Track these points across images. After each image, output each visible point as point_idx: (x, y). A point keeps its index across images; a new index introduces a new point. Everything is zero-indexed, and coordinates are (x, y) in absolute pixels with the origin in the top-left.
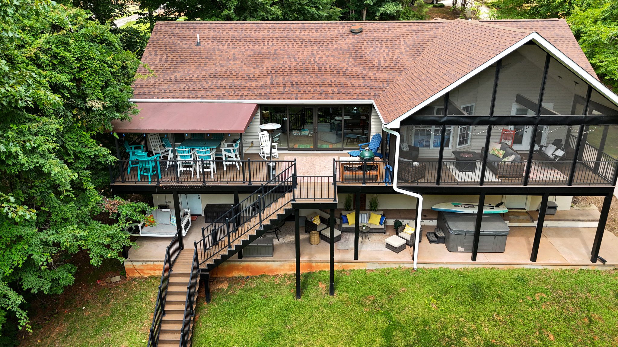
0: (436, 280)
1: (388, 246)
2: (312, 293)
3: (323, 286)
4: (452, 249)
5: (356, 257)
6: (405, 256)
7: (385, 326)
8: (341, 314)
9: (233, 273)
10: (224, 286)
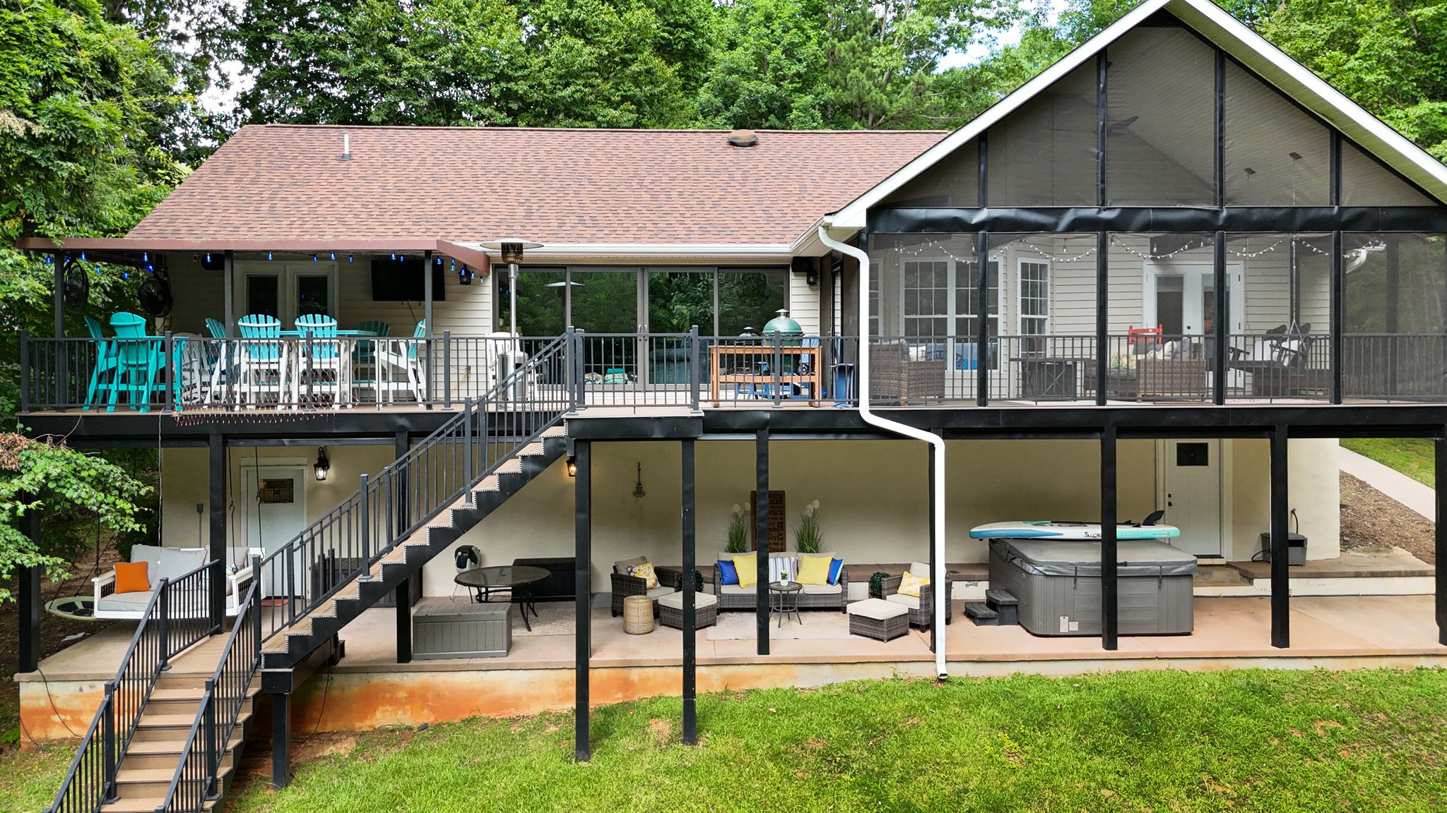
2: (626, 745)
3: (663, 727)
5: (763, 652)
6: (911, 646)
9: (379, 715)
10: (344, 748)
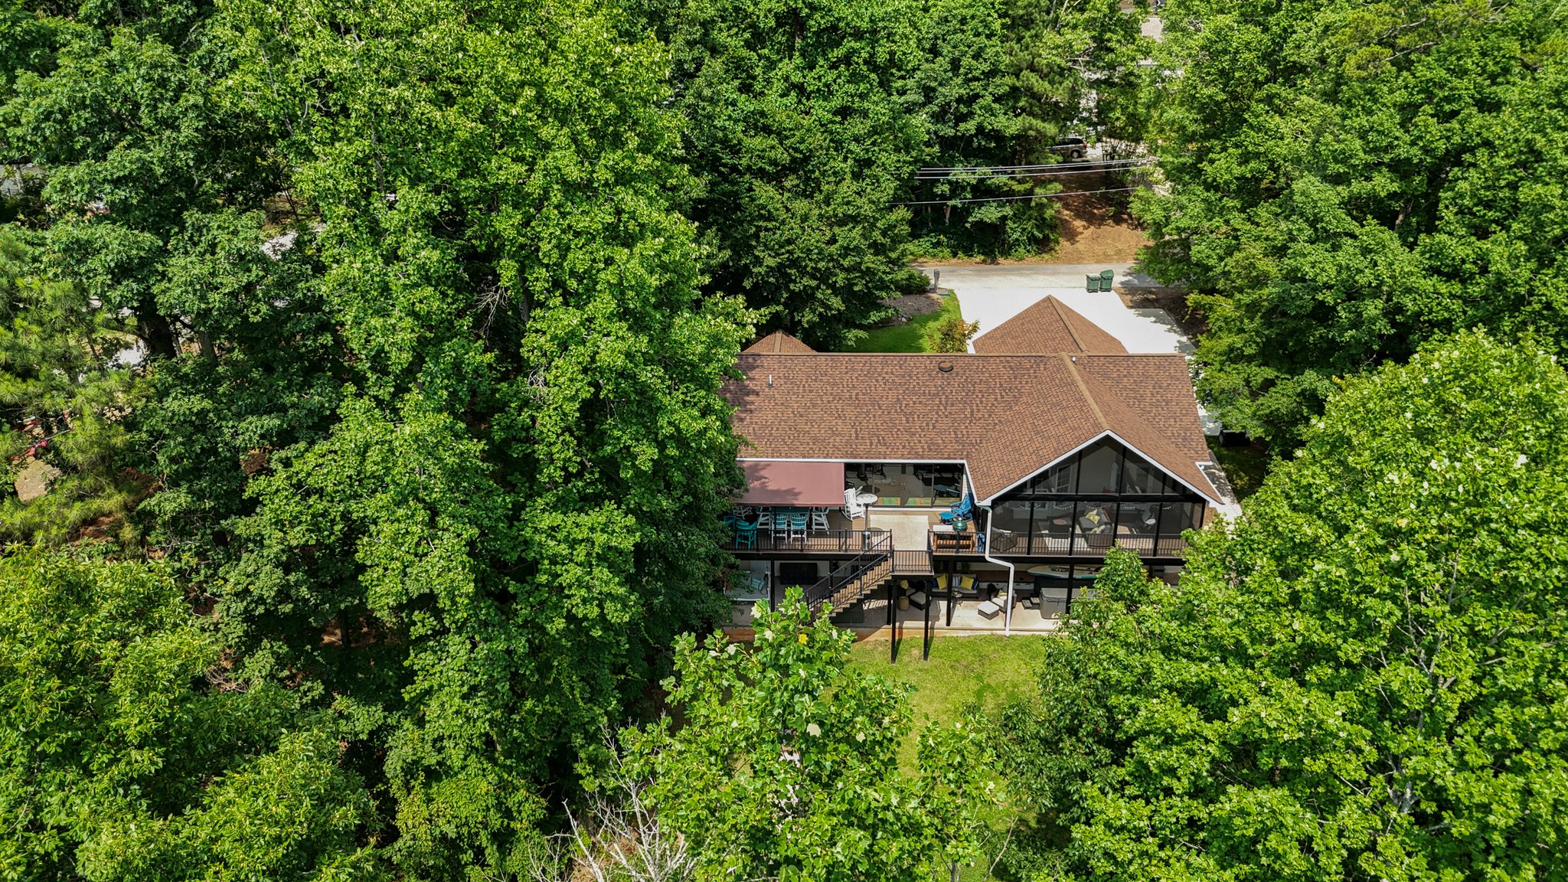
0: (1027, 646)
1: (981, 612)
2: (906, 659)
3: (918, 652)
4: (1046, 616)
5: (948, 624)
6: (998, 623)
7: (977, 688)
8: (935, 677)
